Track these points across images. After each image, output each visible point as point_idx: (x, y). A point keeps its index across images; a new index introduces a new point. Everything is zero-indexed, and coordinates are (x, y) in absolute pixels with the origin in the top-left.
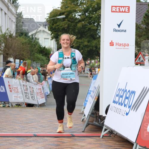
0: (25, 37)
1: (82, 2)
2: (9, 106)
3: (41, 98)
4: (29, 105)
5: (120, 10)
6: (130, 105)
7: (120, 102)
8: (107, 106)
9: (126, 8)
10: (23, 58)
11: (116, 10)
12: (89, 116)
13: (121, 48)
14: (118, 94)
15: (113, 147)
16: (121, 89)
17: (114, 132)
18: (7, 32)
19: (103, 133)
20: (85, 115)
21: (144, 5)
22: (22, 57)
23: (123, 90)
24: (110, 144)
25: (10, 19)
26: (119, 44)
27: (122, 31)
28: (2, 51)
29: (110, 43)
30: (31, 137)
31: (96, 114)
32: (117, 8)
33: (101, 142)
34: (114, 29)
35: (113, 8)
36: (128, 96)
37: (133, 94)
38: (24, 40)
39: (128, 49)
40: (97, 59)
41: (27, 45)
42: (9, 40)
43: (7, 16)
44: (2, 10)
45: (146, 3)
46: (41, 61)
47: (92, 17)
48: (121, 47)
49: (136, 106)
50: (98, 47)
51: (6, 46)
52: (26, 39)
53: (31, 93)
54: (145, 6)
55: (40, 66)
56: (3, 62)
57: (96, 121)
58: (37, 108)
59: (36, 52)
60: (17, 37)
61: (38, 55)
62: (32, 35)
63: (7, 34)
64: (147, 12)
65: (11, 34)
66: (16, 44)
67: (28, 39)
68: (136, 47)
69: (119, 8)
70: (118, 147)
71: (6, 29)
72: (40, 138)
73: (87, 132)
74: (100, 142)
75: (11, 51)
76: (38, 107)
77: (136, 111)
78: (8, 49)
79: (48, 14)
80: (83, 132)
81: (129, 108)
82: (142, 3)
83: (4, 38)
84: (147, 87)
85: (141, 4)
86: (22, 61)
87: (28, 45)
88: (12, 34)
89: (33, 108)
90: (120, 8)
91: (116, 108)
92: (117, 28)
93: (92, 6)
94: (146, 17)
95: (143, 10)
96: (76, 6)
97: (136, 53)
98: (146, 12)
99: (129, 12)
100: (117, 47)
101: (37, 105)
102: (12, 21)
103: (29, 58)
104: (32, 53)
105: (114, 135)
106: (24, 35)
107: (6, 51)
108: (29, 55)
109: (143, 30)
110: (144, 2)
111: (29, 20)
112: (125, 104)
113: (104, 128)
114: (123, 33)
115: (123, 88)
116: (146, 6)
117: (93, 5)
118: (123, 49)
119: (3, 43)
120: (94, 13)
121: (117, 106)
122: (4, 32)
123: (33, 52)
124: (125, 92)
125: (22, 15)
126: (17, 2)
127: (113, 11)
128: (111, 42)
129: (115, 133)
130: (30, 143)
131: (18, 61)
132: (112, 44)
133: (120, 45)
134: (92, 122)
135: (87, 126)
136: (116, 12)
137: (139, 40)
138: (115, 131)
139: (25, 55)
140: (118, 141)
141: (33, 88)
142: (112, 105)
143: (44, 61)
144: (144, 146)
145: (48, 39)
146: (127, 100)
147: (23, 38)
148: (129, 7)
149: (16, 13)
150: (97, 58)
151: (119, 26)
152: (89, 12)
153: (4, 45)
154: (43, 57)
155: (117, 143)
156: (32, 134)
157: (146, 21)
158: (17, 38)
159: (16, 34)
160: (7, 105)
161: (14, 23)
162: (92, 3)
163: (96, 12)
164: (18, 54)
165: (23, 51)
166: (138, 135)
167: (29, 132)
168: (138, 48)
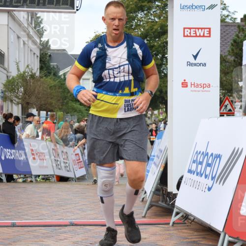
0: (54, 77)
1: (139, 23)
2: (31, 181)
3: (79, 168)
4: (62, 179)
5: (196, 33)
6: (214, 176)
7: (199, 171)
8: (179, 178)
9: (206, 30)
10: (51, 108)
11: (190, 33)
12: (152, 193)
13: (199, 91)
14: (195, 159)
15: (189, 239)
16: (200, 152)
17: (190, 217)
18: (27, 70)
19: (174, 219)
20: (146, 193)
21: (232, 26)
22: (49, 107)
23: (203, 152)
24: (185, 235)
25: (31, 50)
26: (195, 85)
27: (200, 65)
28: (19, 99)
29: (182, 83)
30: (66, 226)
31: (163, 191)
32: (192, 30)
33: (171, 232)
34: (188, 62)
35: (186, 30)
36: (210, 162)
37: (218, 159)
38: (52, 82)
39: (209, 91)
40: (162, 109)
41: (57, 90)
42: (30, 82)
43: (26, 46)
44: (19, 37)
45: (235, 24)
46: (78, 112)
47: (153, 46)
48: (199, 89)
49: (223, 177)
50: (164, 90)
51: (25, 91)
52: (55, 81)
53: (65, 161)
54: (233, 28)
55: (76, 120)
56: (22, 115)
57: (162, 201)
58: (74, 183)
59: (70, 100)
60: (41, 77)
61: (74, 104)
62: (65, 74)
63: (27, 74)
64: (236, 37)
65: (32, 73)
66: (41, 88)
67: (58, 80)
68: (220, 89)
69: (194, 30)
70: (197, 240)
71: (26, 66)
72: (79, 227)
73: (150, 217)
74: (169, 232)
75: (33, 99)
76: (76, 181)
77: (223, 185)
78: (29, 96)
79: (88, 42)
80: (144, 217)
81: (212, 180)
82: (227, 24)
83: (23, 80)
84: (239, 148)
85: (226, 26)
86: (49, 113)
87: (59, 89)
88: (35, 74)
89: (68, 182)
90: (197, 30)
91: (193, 181)
92: (192, 61)
93: (154, 30)
94: (235, 44)
95: (230, 34)
96: (129, 29)
97: (220, 98)
98: (234, 37)
99: (210, 36)
100: (193, 88)
101: (73, 178)
102: (34, 54)
103: (60, 109)
104: (65, 101)
105: (190, 221)
106: (52, 74)
107: (25, 98)
108: (60, 104)
109: (230, 64)
110: (231, 22)
111: (59, 51)
112: (207, 174)
113: (175, 210)
114: (201, 67)
115: (203, 150)
116: (235, 28)
117: (155, 27)
118: (202, 91)
119: (21, 87)
120: (157, 39)
121: (194, 177)
122: (22, 70)
123: (65, 99)
124: (206, 157)
125: (50, 46)
126: (42, 26)
127: (186, 35)
128: (183, 81)
129: (192, 218)
130: (65, 235)
131: (43, 113)
132: (185, 85)
133: (198, 86)
134: (157, 202)
135: (149, 208)
136: (191, 36)
137: (224, 78)
138: (191, 215)
139: (55, 104)
140: (197, 230)
141: (66, 153)
142: (187, 176)
143: (82, 113)
144: (236, 237)
145: (88, 79)
146: (208, 169)
147: (51, 79)
148: (210, 29)
149: (40, 42)
150: (162, 107)
151: (195, 57)
152: (150, 38)
153: (22, 90)
154: (81, 107)
155: (196, 233)
156: (67, 221)
157: (234, 49)
158: (42, 79)
159: (40, 73)
160: (29, 180)
161: (37, 56)
162: (153, 25)
163: (159, 37)
164: (43, 102)
165: (51, 98)
166: (227, 219)
167: (63, 219)
168: (224, 91)
